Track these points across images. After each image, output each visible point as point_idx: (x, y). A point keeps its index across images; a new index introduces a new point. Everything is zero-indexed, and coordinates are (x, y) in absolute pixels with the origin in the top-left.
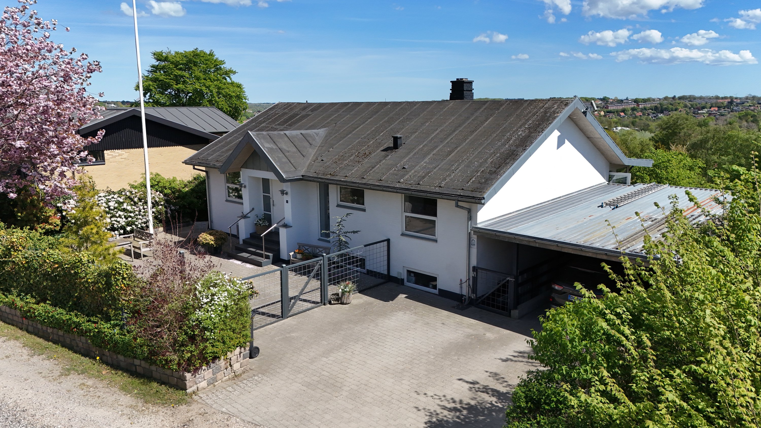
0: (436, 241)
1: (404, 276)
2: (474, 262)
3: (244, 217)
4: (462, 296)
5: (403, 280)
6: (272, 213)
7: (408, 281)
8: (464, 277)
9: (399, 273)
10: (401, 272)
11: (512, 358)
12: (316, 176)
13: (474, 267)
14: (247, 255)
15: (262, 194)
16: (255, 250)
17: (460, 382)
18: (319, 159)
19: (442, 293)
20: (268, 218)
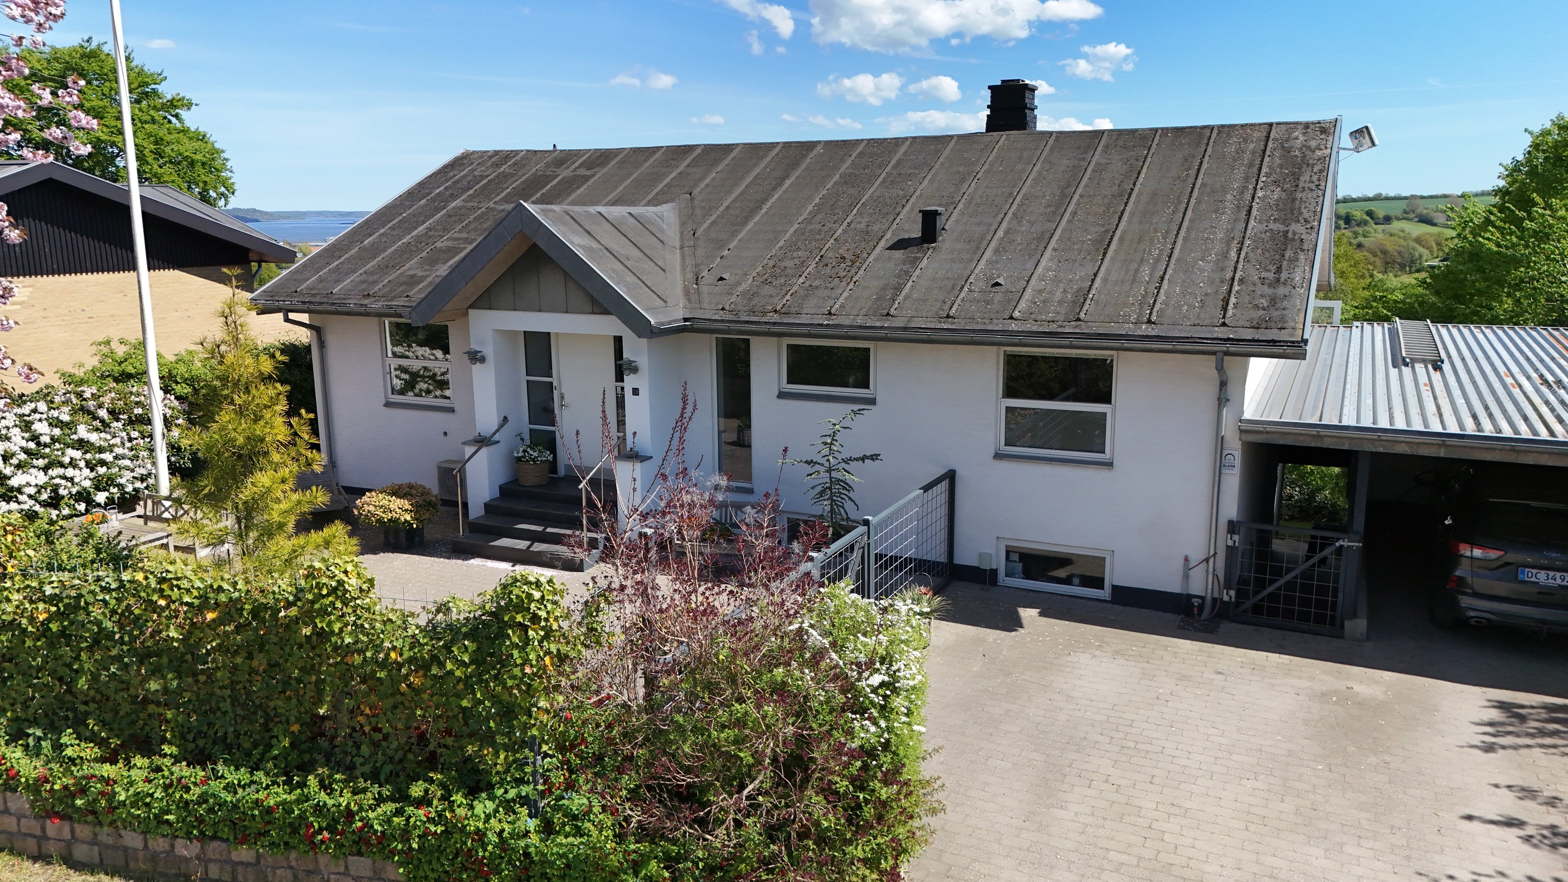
0: (1109, 465)
1: (999, 562)
2: (1230, 510)
3: (482, 441)
4: (1190, 597)
5: (994, 572)
6: (557, 427)
7: (1008, 574)
8: (1199, 554)
9: (981, 555)
10: (992, 551)
11: (1489, 739)
12: (731, 318)
13: (1231, 523)
14: (522, 544)
15: (524, 378)
16: (540, 529)
17: (1475, 825)
18: (708, 278)
19: (1122, 595)
20: (546, 440)
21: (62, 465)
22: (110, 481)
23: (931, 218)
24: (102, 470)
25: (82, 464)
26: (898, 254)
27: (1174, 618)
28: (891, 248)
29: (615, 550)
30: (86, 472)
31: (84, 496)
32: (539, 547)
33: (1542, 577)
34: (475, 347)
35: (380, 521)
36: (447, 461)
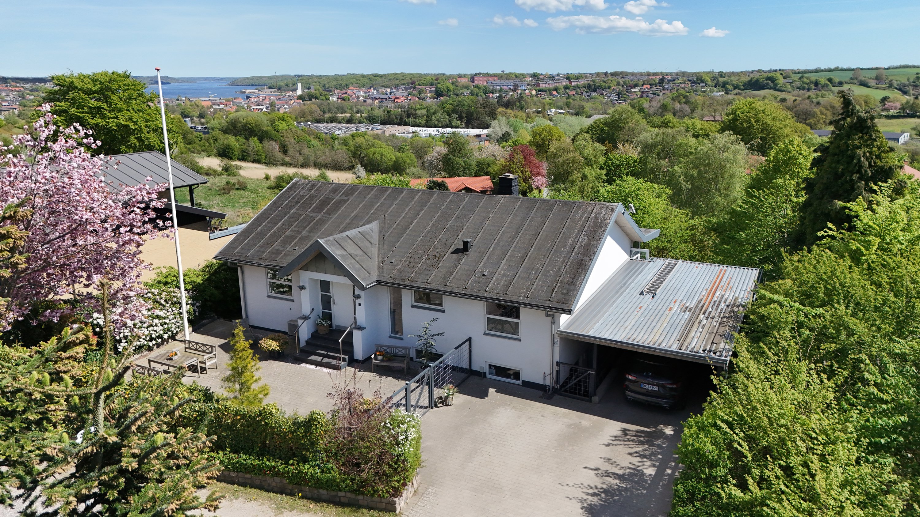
0: (520, 340)
1: (486, 370)
2: (557, 358)
3: (305, 318)
4: (546, 386)
5: (485, 373)
6: (332, 312)
7: (490, 374)
8: (548, 372)
9: (481, 367)
10: (483, 366)
11: (611, 442)
12: (392, 281)
13: (557, 363)
14: (319, 359)
15: (320, 293)
16: (326, 353)
17: (586, 470)
18: (387, 261)
19: (526, 384)
20: (328, 316)
21: (152, 326)
22: (169, 330)
23: (466, 243)
24: (166, 326)
25: (159, 325)
26: (455, 256)
27: (540, 393)
28: (453, 253)
29: (353, 362)
30: (161, 328)
31: (160, 337)
32: (326, 360)
33: (647, 387)
34: (302, 284)
35: (268, 350)
36: (292, 321)
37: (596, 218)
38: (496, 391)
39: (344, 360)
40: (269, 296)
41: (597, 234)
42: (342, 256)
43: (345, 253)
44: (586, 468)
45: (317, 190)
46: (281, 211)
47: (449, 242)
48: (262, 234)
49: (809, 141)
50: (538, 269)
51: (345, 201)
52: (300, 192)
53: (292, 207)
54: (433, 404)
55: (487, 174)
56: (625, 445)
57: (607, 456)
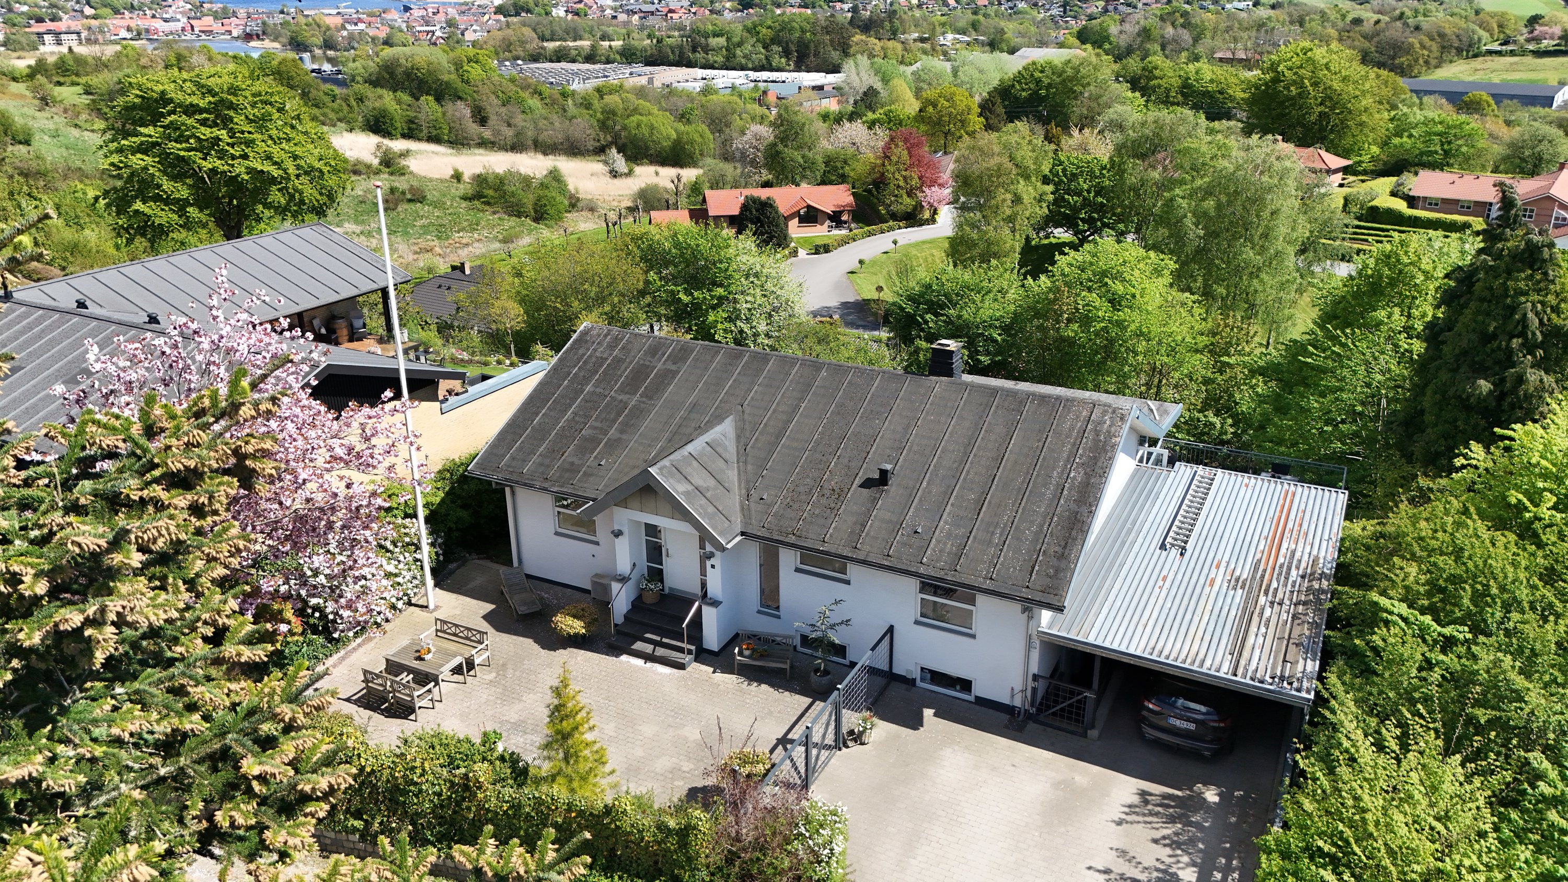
0: (972, 636)
1: (917, 675)
2: (1034, 668)
3: (623, 580)
4: (1014, 707)
5: (914, 680)
6: (664, 567)
7: (922, 680)
8: (1018, 687)
9: (907, 671)
10: (912, 668)
11: (1124, 816)
12: (767, 535)
13: (1034, 676)
14: (648, 648)
15: (644, 538)
16: (658, 638)
18: (755, 495)
19: (980, 701)
20: (656, 575)
23: (884, 473)
26: (865, 491)
27: (1005, 717)
28: (861, 486)
29: (703, 655)
32: (660, 652)
33: (1178, 723)
34: (616, 528)
35: (568, 634)
36: (596, 575)
37: (1097, 433)
38: (935, 715)
39: (690, 652)
40: (557, 534)
41: (1100, 464)
42: (687, 494)
43: (690, 488)
44: (1090, 868)
45: (623, 348)
46: (568, 386)
47: (853, 464)
48: (542, 433)
49: (1403, 118)
50: (1005, 525)
51: (674, 373)
52: (595, 350)
53: (587, 380)
54: (840, 742)
55: (843, 179)
56: (1146, 822)
57: (1121, 846)
